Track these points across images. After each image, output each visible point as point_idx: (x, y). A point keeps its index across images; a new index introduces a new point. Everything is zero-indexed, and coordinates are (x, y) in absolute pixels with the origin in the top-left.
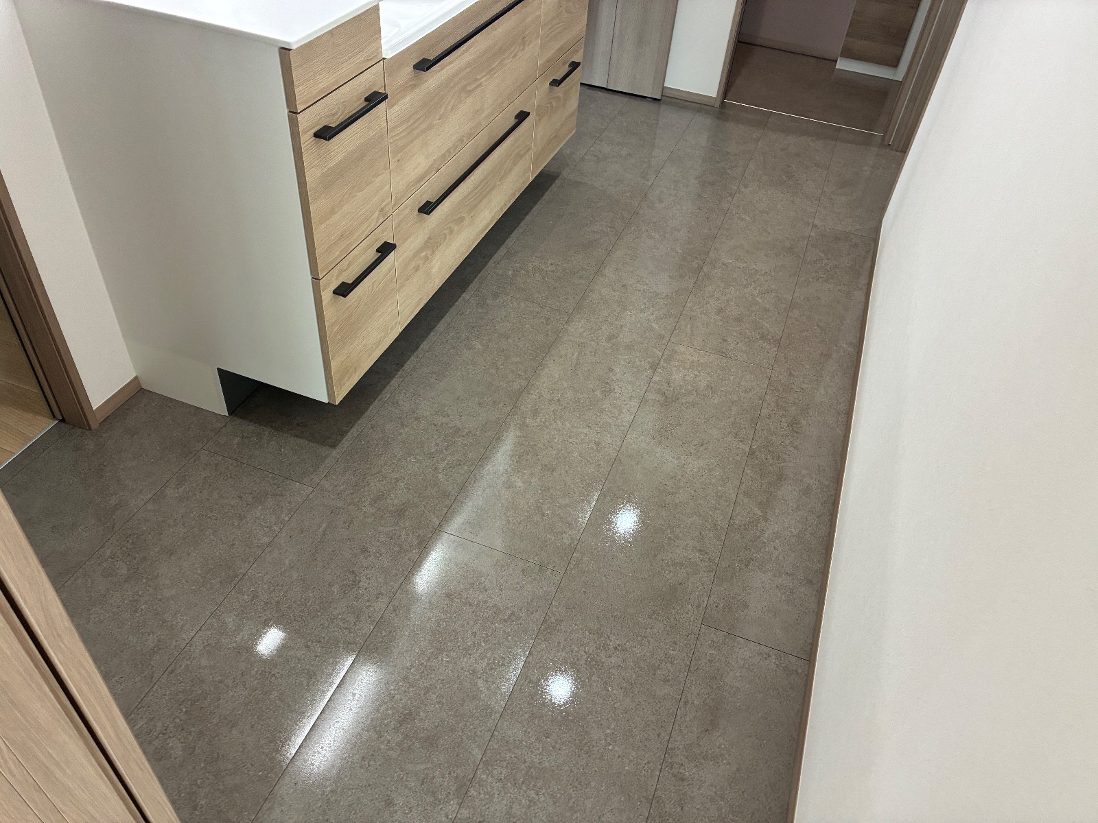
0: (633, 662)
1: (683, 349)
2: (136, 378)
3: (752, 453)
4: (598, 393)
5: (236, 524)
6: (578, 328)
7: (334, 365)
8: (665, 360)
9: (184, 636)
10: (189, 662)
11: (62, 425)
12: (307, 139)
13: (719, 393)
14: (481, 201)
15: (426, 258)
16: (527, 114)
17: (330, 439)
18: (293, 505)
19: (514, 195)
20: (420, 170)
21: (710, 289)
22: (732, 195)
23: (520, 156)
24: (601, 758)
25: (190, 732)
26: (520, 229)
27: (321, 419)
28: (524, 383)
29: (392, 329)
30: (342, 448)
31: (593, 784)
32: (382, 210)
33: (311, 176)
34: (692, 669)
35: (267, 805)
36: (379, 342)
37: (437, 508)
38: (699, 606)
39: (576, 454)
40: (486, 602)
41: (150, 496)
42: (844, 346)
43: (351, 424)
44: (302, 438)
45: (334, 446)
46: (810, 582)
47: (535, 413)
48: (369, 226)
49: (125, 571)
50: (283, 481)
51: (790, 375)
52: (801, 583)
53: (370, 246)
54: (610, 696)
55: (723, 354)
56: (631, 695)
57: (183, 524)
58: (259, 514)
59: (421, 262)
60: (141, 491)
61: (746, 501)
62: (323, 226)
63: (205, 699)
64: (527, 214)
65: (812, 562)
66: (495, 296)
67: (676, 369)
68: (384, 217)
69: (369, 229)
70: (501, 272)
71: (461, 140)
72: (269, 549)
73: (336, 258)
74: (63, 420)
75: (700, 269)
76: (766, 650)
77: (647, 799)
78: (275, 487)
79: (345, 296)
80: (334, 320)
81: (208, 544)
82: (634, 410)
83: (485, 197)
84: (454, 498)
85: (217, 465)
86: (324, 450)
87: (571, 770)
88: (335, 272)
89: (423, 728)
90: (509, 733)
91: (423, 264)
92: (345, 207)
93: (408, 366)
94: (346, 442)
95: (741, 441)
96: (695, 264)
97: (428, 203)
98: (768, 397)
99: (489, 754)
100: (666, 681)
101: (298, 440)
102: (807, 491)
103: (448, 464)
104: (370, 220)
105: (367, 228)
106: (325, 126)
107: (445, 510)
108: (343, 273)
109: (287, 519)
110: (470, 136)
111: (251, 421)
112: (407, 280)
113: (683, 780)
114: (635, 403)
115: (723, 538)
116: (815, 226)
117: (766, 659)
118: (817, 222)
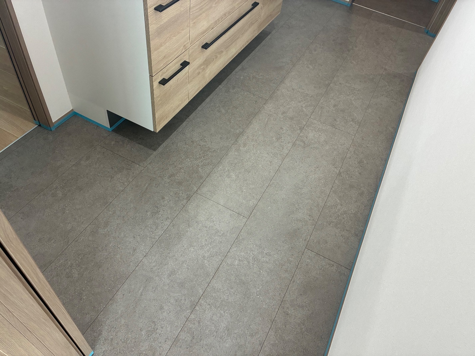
0: (273, 261)
1: (316, 122)
2: (72, 110)
3: (340, 174)
4: (274, 138)
5: (109, 180)
6: (270, 107)
7: (157, 116)
8: (307, 126)
9: (83, 226)
10: (84, 238)
11: (39, 127)
12: (151, 10)
13: (329, 144)
14: (232, 44)
15: (204, 69)
16: (258, 4)
17: (153, 147)
18: (135, 174)
19: (248, 42)
20: (204, 28)
21: (332, 95)
22: (349, 51)
23: (252, 24)
24: (254, 301)
25: (82, 267)
26: (249, 58)
27: (150, 137)
28: (241, 130)
29: (185, 100)
30: (159, 151)
31: (249, 311)
32: (185, 46)
33: (152, 28)
34: (298, 267)
35: (111, 302)
36: (179, 106)
37: (197, 183)
38: (305, 240)
39: (260, 166)
40: (212, 227)
41: (74, 163)
42: (390, 128)
43: (163, 141)
44: (141, 145)
45: (155, 150)
46: (357, 235)
47: (245, 145)
48: (178, 53)
49: (61, 195)
50: (131, 163)
51: (363, 139)
52: (352, 235)
53: (177, 63)
54: (261, 275)
55: (333, 126)
56: (270, 275)
57: (87, 178)
58: (120, 177)
59: (201, 71)
60: (70, 161)
61: (333, 195)
62: (156, 52)
63: (89, 254)
64: (253, 51)
65: (359, 226)
66: (234, 88)
67: (311, 131)
68: (185, 49)
69: (178, 54)
70: (237, 77)
71: (225, 15)
72: (122, 192)
73: (161, 67)
74: (40, 125)
75: (329, 85)
76: (332, 263)
77: (271, 320)
78: (128, 165)
79: (164, 85)
80: (158, 95)
81: (97, 187)
82: (289, 148)
83: (234, 42)
84: (204, 179)
85: (104, 153)
86: (150, 151)
87: (240, 304)
88: (160, 73)
89: (179, 278)
90: (216, 285)
91: (202, 71)
92: (167, 44)
93: (191, 117)
94: (160, 149)
95: (336, 168)
96: (327, 83)
97: (207, 44)
98: (351, 148)
99: (206, 293)
100: (286, 271)
101: (140, 146)
102: (362, 194)
103: (203, 164)
104: (178, 50)
105: (177, 54)
106: (160, 5)
107: (200, 184)
108: (164, 74)
109: (131, 180)
110: (229, 13)
111: (120, 135)
112: (194, 78)
113: (288, 314)
114: (290, 145)
115: (321, 211)
116: (385, 69)
117: (332, 267)
118: (387, 67)
